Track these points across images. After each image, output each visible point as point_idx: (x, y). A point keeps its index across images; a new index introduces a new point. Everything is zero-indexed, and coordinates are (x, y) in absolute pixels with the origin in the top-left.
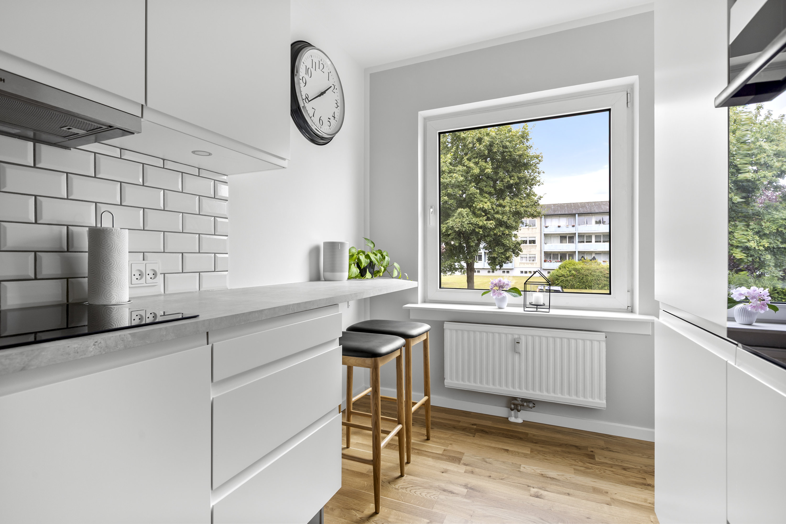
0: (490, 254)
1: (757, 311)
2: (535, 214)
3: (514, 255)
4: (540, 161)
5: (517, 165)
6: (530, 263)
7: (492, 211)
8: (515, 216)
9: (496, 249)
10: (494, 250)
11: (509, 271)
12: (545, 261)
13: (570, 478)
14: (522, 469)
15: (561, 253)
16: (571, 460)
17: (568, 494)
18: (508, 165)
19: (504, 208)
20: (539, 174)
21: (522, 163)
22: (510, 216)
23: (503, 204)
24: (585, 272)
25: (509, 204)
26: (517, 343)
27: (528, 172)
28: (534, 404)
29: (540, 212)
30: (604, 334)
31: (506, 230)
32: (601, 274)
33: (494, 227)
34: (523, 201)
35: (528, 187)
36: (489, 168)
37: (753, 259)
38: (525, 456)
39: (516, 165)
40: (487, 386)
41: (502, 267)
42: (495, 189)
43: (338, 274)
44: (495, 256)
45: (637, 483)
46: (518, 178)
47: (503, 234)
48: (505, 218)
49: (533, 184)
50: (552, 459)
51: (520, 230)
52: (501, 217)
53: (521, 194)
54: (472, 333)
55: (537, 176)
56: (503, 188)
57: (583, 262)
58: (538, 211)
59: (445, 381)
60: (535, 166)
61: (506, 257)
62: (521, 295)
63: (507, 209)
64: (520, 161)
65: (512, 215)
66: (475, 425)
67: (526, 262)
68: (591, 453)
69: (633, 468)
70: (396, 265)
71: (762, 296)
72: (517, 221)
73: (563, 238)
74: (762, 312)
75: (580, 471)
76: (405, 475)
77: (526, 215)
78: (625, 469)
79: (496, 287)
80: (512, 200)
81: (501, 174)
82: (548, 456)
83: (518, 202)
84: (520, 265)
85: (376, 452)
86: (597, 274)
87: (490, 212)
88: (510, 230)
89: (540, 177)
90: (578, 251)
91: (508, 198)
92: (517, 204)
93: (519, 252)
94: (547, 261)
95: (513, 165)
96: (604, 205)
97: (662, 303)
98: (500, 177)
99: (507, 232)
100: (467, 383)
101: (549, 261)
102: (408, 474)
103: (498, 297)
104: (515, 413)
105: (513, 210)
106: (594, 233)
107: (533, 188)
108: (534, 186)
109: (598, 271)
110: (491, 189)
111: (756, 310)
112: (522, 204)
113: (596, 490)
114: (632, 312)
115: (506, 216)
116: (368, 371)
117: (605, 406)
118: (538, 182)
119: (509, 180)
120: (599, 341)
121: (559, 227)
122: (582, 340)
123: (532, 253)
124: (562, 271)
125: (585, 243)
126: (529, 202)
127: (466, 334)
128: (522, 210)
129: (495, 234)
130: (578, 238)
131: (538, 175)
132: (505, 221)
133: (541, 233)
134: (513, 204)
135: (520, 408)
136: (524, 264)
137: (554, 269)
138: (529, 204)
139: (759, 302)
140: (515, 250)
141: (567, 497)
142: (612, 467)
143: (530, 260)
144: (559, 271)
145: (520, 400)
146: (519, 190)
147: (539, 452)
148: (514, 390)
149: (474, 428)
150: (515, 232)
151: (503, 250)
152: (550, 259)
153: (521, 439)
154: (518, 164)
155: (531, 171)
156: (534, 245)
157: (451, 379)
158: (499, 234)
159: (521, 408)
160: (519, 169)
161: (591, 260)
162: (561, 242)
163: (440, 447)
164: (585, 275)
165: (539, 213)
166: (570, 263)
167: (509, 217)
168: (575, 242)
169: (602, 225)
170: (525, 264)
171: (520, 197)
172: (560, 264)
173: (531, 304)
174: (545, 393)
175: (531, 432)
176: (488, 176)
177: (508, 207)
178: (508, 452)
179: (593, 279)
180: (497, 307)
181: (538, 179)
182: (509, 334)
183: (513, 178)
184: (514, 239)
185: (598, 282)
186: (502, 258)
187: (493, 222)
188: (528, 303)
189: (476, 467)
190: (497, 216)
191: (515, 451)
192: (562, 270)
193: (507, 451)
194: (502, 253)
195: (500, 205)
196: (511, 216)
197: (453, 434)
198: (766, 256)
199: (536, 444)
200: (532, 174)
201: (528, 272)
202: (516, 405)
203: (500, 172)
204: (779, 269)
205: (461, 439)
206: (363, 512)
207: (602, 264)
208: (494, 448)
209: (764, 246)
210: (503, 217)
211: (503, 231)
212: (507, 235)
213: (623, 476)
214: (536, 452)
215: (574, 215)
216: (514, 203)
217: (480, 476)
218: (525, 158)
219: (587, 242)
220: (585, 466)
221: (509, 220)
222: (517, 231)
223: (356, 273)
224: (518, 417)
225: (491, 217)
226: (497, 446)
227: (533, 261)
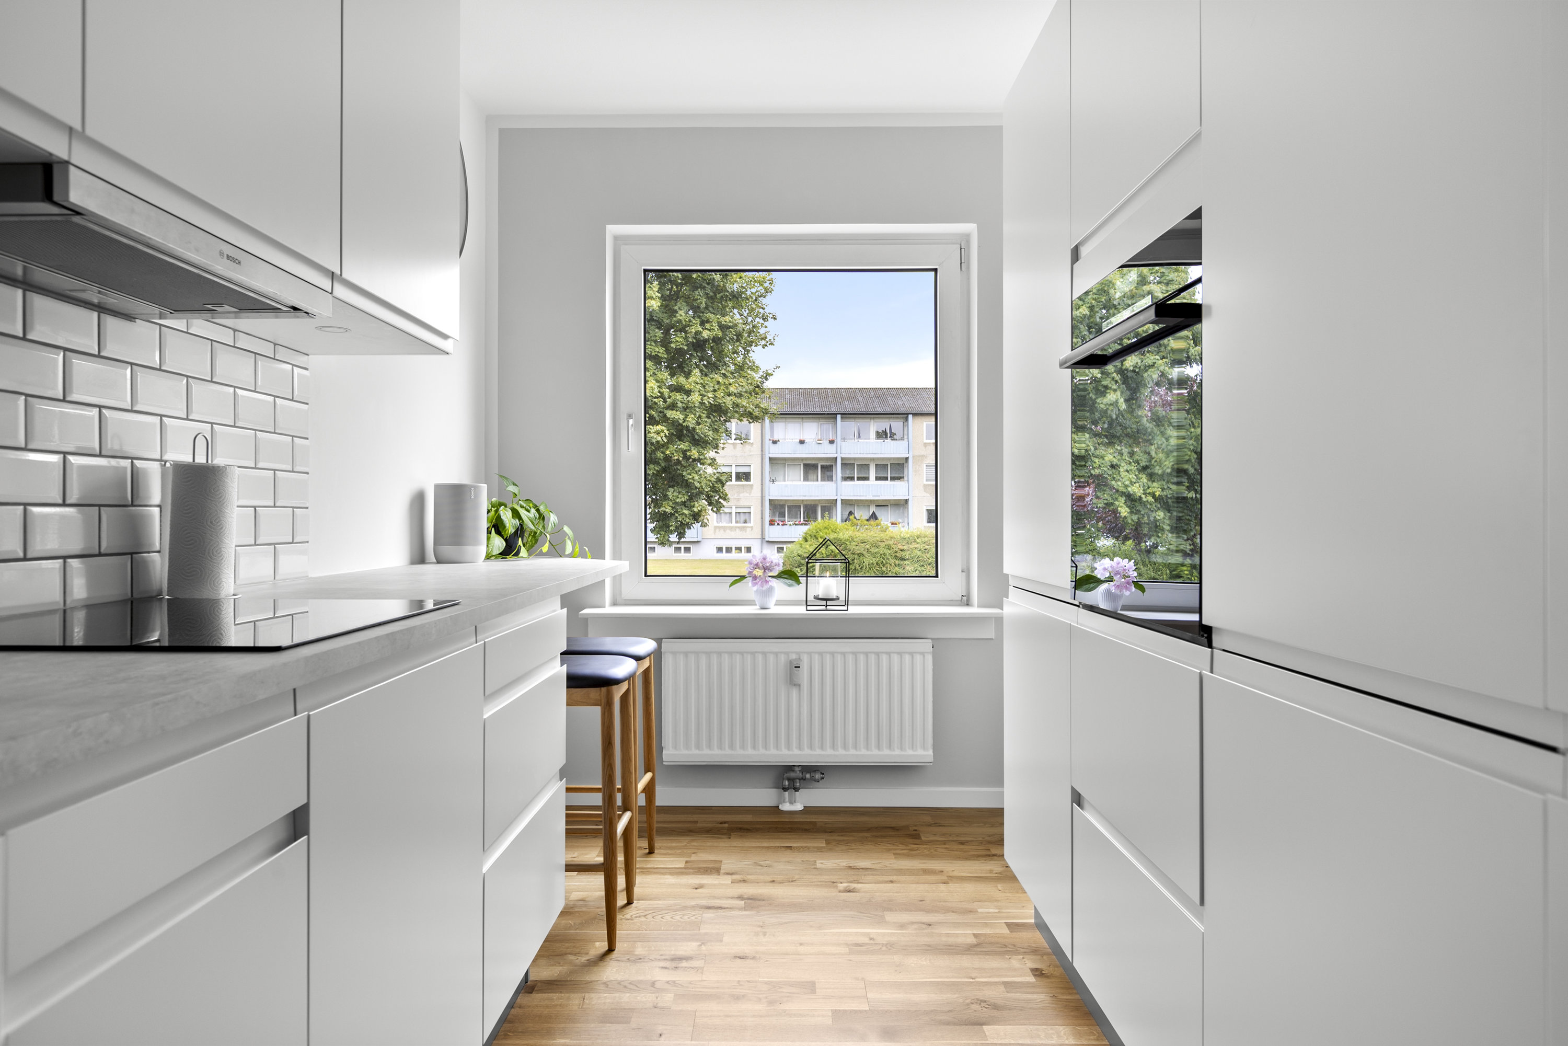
0: (654, 507)
1: (1122, 593)
2: (756, 412)
3: (710, 508)
4: (767, 291)
5: (718, 296)
6: (738, 527)
7: (661, 402)
8: (712, 417)
9: (669, 493)
10: (666, 496)
11: (691, 546)
12: (772, 523)
13: (891, 864)
14: (818, 866)
15: (806, 503)
16: (888, 845)
17: (890, 881)
18: (697, 293)
19: (688, 396)
20: (763, 319)
21: (728, 291)
22: (702, 414)
23: (687, 387)
24: (857, 548)
25: (698, 386)
26: (796, 667)
27: (741, 315)
28: (823, 774)
29: (766, 409)
30: (930, 641)
31: (693, 448)
32: (889, 552)
33: (666, 441)
34: (731, 381)
35: (740, 348)
36: (654, 297)
37: (1138, 519)
38: (820, 849)
39: (716, 295)
40: (741, 752)
41: (684, 537)
42: (668, 351)
43: (469, 549)
44: (667, 510)
45: (979, 856)
46: (719, 326)
47: (686, 458)
48: (691, 421)
49: (752, 342)
50: (860, 847)
51: (723, 448)
52: (682, 417)
53: (725, 364)
54: (715, 656)
55: (760, 325)
56: (686, 348)
57: (853, 525)
58: (762, 406)
59: (664, 752)
60: (756, 300)
61: (692, 513)
62: (799, 583)
63: (695, 398)
64: (724, 286)
65: (706, 412)
66: (725, 823)
67: (730, 525)
68: (915, 832)
69: (973, 841)
70: (566, 529)
71: (1127, 571)
72: (716, 427)
73: (810, 467)
74: (1127, 593)
75: (903, 854)
76: (635, 902)
77: (737, 415)
78: (962, 843)
79: (757, 570)
80: (706, 378)
81: (681, 316)
82: (853, 845)
83: (718, 383)
84: (715, 532)
85: (611, 846)
86: (881, 552)
87: (656, 403)
88: (702, 448)
89: (766, 327)
90: (842, 500)
91: (696, 372)
92: (716, 387)
93: (720, 500)
94: (776, 524)
95: (707, 294)
96: (893, 396)
97: (1013, 576)
98: (680, 321)
99: (694, 453)
100: (706, 751)
101: (781, 523)
102: (639, 900)
103: (761, 588)
104: (790, 796)
105: (709, 402)
106: (873, 459)
107: (751, 352)
108: (753, 347)
109: (882, 544)
110: (657, 350)
111: (1120, 591)
112: (727, 388)
113: (926, 872)
114: (968, 605)
115: (693, 416)
116: (597, 711)
117: (931, 760)
118: (762, 339)
119: (700, 329)
120: (923, 654)
121: (802, 442)
122: (898, 653)
123: (742, 503)
124: (810, 546)
125: (856, 482)
126: (745, 384)
127: (703, 660)
128: (729, 401)
129: (667, 459)
130: (842, 469)
131: (763, 322)
132: (691, 426)
133: (762, 455)
134: (707, 387)
135: (798, 784)
136: (725, 531)
137: (793, 542)
138: (744, 390)
139: (1123, 580)
140: (712, 496)
141: (891, 885)
142: (945, 844)
143: (738, 519)
144: (803, 546)
145: (799, 769)
146: (720, 355)
147: (839, 842)
148: (791, 753)
149: (724, 827)
150: (711, 454)
151: (687, 497)
152: (782, 519)
153: (806, 831)
154: (719, 294)
155: (747, 312)
156: (748, 485)
157: (675, 747)
158: (676, 458)
159: (800, 785)
160: (722, 304)
161: (867, 520)
162: (806, 479)
163: (678, 859)
164: (858, 554)
165: (765, 412)
166: (826, 528)
167: (700, 417)
168: (834, 479)
169: (889, 441)
170: (728, 531)
171: (723, 371)
172: (805, 529)
173: (817, 598)
174: (841, 752)
175: (821, 820)
176: (651, 316)
177: (697, 394)
178: (791, 850)
179: (872, 564)
180: (758, 607)
181: (762, 331)
182: (781, 653)
183: (708, 326)
184: (710, 470)
185: (884, 569)
186: (684, 517)
187: (663, 428)
188: (811, 598)
189: (748, 874)
190: (671, 414)
191: (802, 847)
192: (809, 543)
193: (790, 848)
194: (684, 504)
195: (678, 389)
196: (704, 415)
197: (692, 840)
198: (1157, 513)
199: (832, 834)
200: (750, 319)
201: (734, 549)
202: (791, 780)
203: (680, 309)
204: (1185, 537)
205: (709, 844)
206: (587, 954)
207: (890, 528)
208: (768, 848)
209: (1153, 496)
210: (686, 416)
211: (686, 451)
212: (694, 460)
213: (960, 851)
214: (834, 843)
215: (832, 416)
216: (711, 384)
217: (758, 883)
218: (736, 281)
219: (859, 479)
220: (909, 848)
221: (698, 424)
222: (716, 452)
223: (499, 547)
224: (795, 802)
225: (658, 416)
226: (772, 844)
227: (745, 522)
